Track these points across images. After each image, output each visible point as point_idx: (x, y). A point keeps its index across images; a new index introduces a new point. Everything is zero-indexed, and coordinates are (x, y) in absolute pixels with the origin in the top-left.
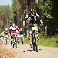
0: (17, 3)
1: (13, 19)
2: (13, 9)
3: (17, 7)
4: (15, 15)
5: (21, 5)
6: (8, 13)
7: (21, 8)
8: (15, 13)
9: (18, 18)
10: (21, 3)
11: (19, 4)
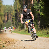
0: (18, 3)
1: (14, 16)
2: (15, 8)
3: (17, 6)
4: (16, 12)
5: (21, 5)
6: (10, 11)
7: (21, 7)
8: (16, 11)
9: (18, 15)
10: (20, 4)
11: (19, 4)
